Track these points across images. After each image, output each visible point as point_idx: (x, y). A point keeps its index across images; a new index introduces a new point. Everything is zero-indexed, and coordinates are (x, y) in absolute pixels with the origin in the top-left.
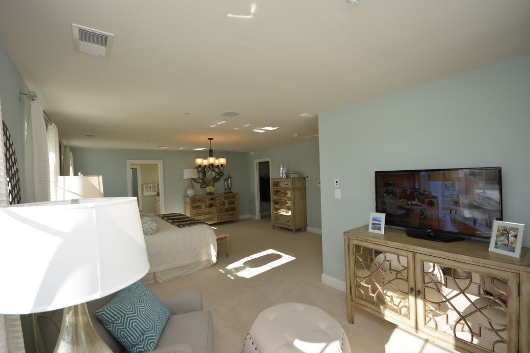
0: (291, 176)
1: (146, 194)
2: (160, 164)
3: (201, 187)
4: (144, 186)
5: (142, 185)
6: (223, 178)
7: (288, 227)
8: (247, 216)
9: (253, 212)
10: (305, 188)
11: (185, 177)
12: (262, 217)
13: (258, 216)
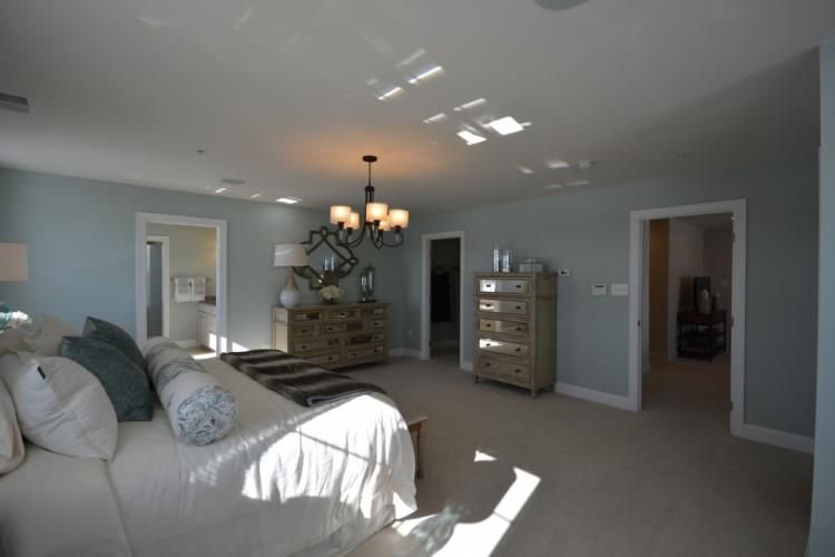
0: (522, 268)
1: (180, 298)
2: (220, 228)
3: (312, 288)
4: (177, 281)
5: (172, 280)
6: (357, 270)
7: (516, 383)
8: (400, 351)
9: (414, 343)
10: (556, 297)
11: (278, 263)
12: (434, 353)
13: (424, 352)
